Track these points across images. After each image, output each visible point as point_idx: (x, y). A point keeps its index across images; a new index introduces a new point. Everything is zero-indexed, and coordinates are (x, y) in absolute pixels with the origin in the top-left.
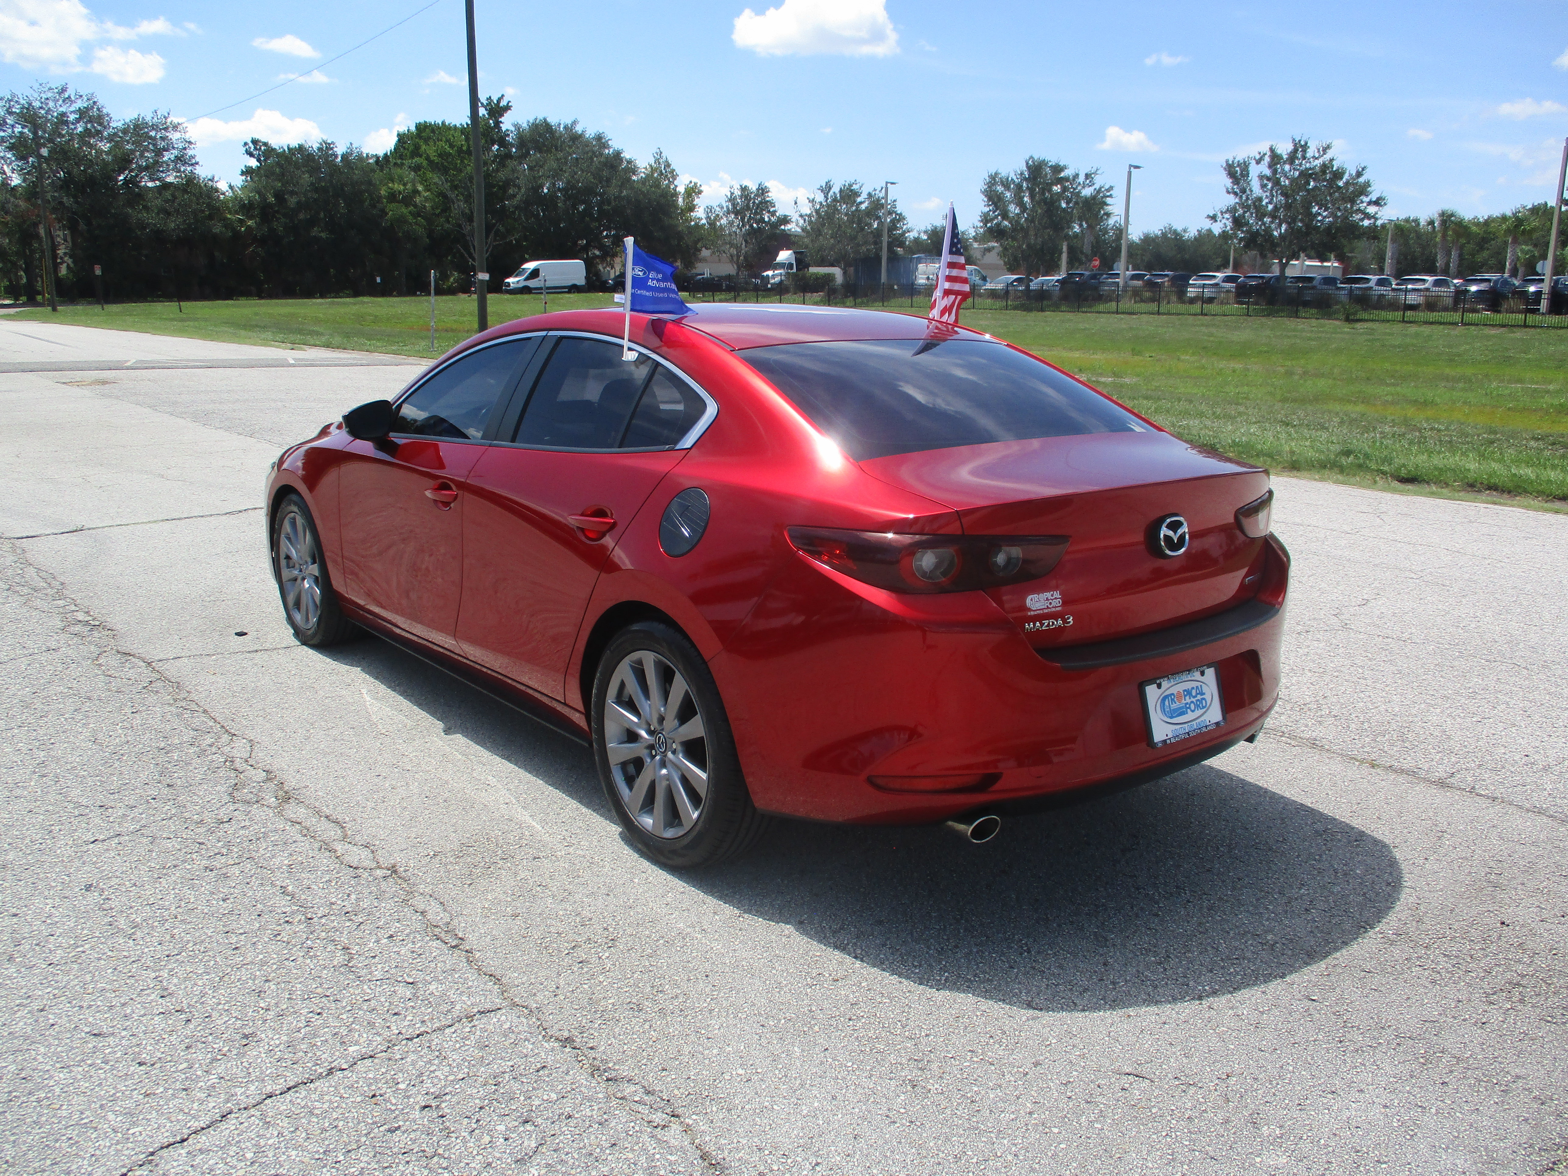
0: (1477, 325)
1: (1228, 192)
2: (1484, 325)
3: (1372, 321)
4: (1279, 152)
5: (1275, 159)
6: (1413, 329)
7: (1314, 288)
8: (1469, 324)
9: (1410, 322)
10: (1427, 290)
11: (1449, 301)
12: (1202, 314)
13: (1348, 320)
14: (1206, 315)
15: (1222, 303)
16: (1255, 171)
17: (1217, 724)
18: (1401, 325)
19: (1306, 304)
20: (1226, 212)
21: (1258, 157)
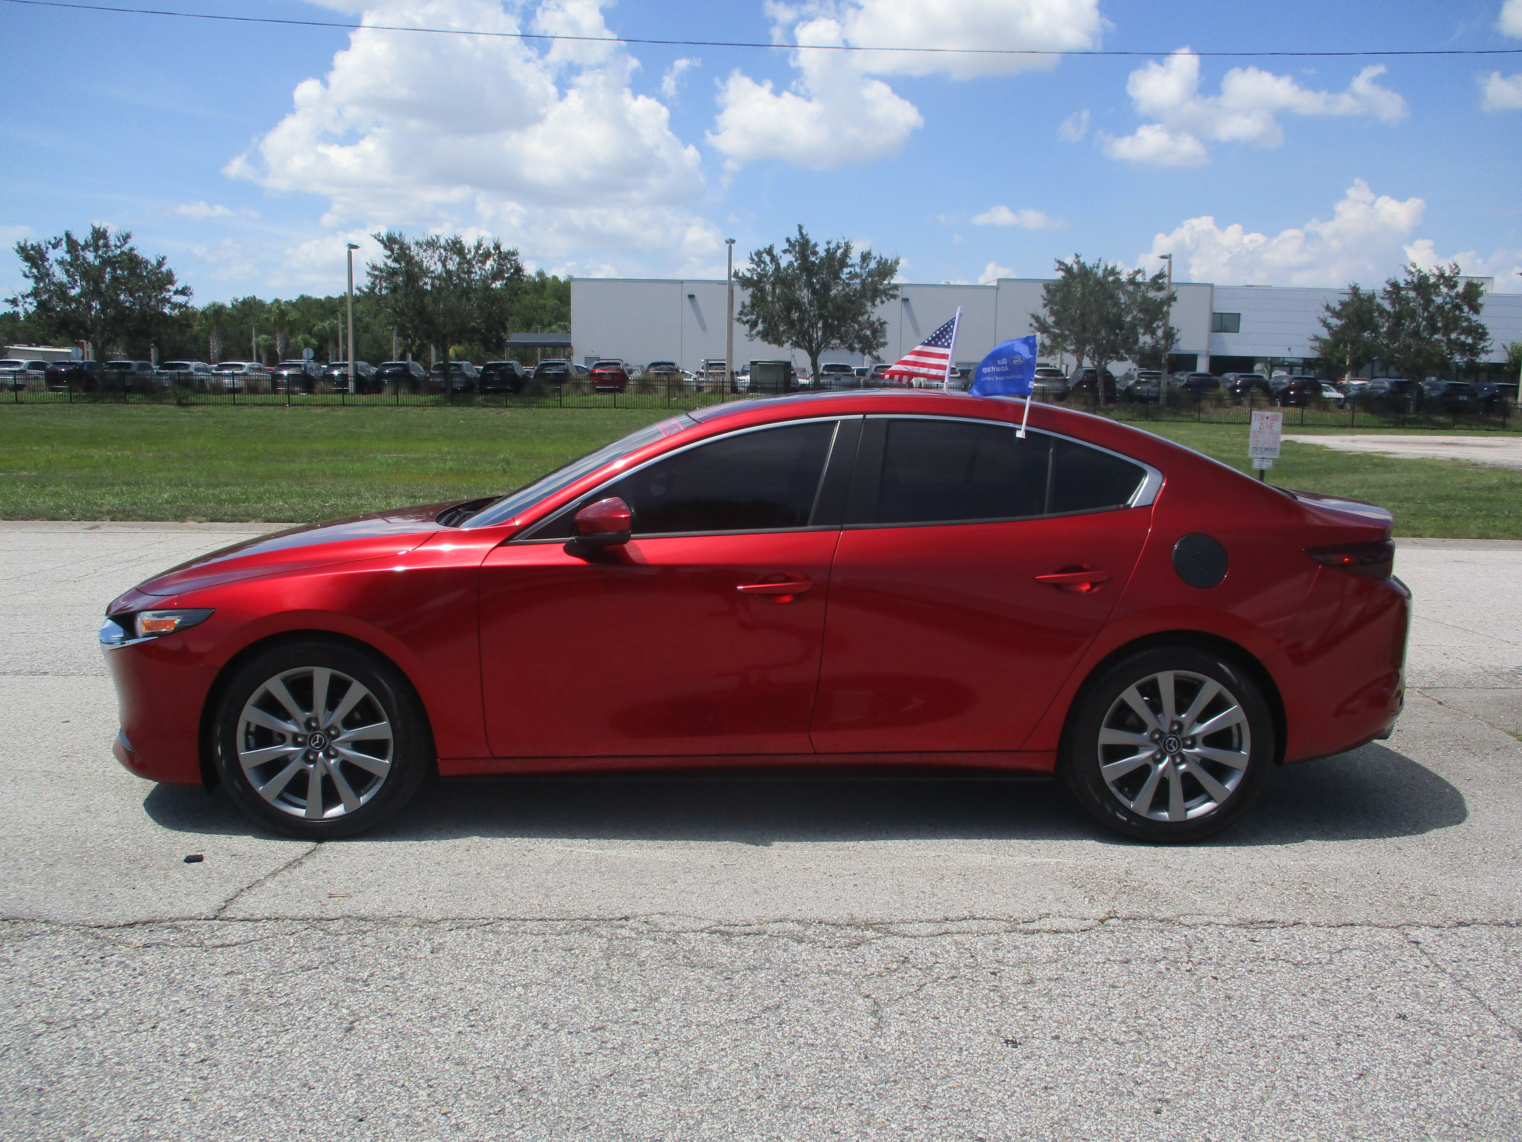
0: (303, 405)
1: (26, 276)
2: (309, 405)
3: (205, 404)
4: (75, 237)
5: (72, 245)
6: (246, 411)
7: (133, 373)
8: (295, 405)
9: (241, 404)
10: (245, 374)
11: (268, 385)
12: (17, 402)
13: (180, 404)
14: (22, 403)
15: (34, 391)
16: (54, 255)
18: (233, 407)
19: (128, 390)
20: (27, 296)
21: (53, 242)
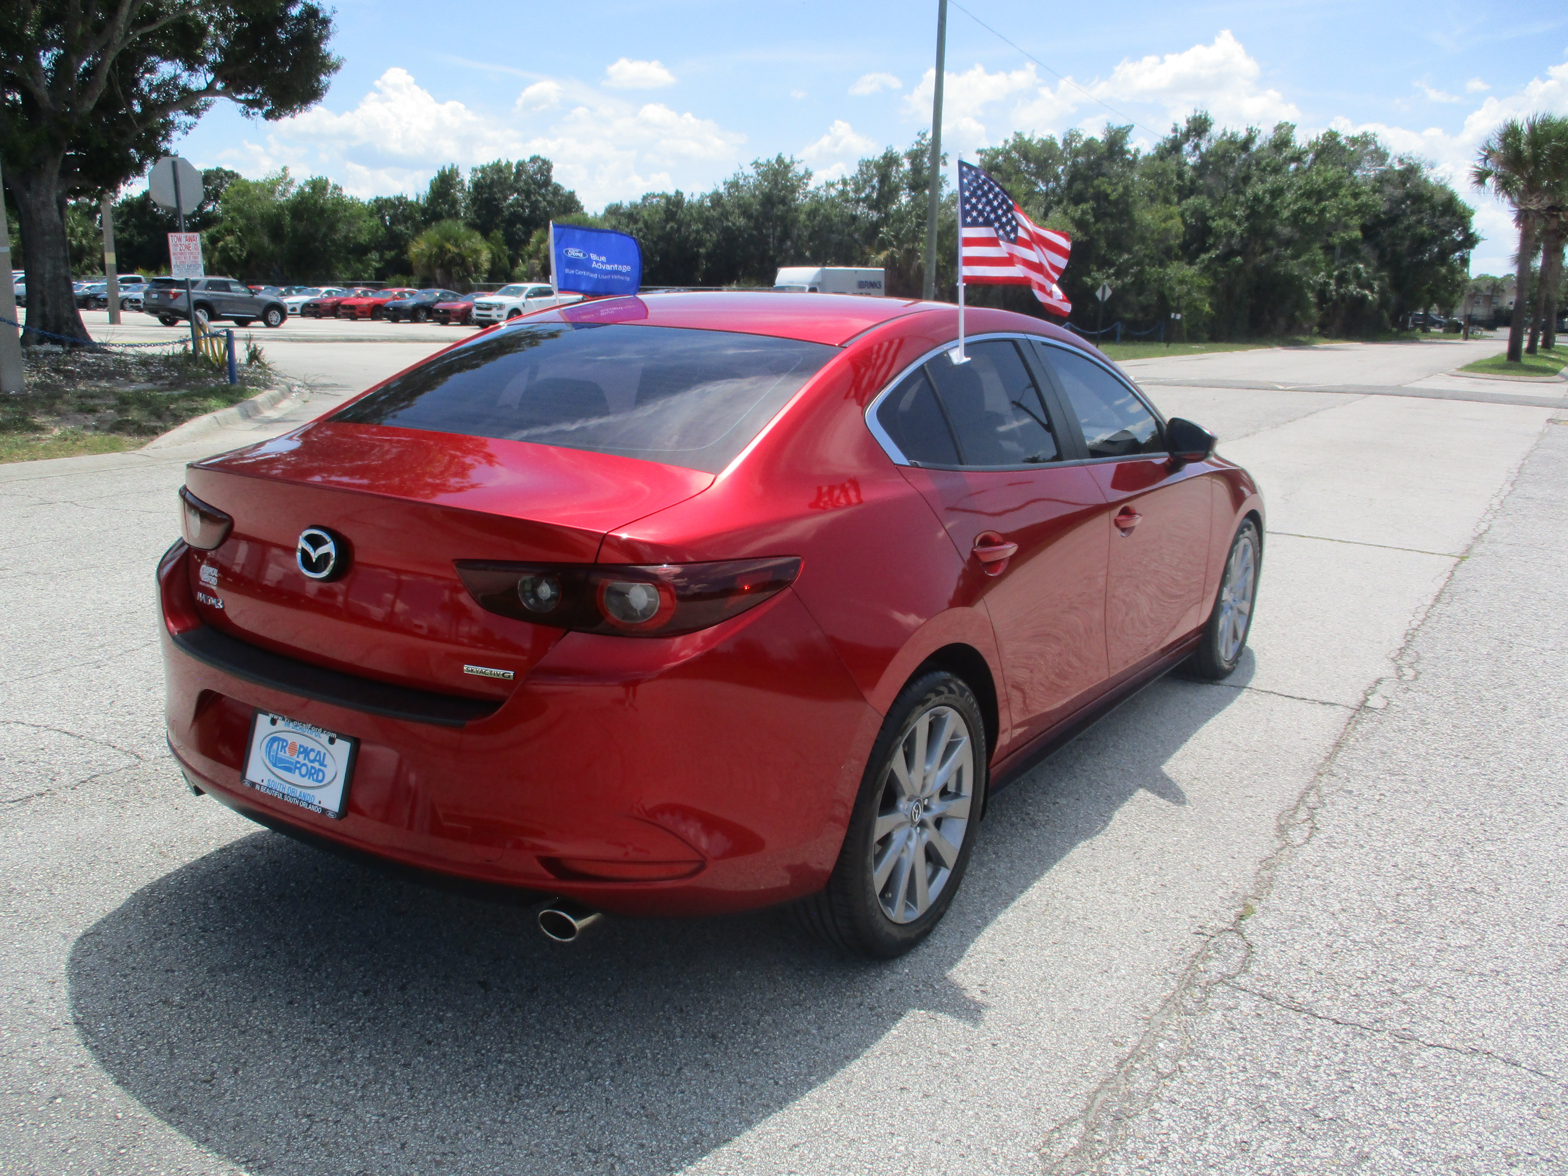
17: (324, 811)
